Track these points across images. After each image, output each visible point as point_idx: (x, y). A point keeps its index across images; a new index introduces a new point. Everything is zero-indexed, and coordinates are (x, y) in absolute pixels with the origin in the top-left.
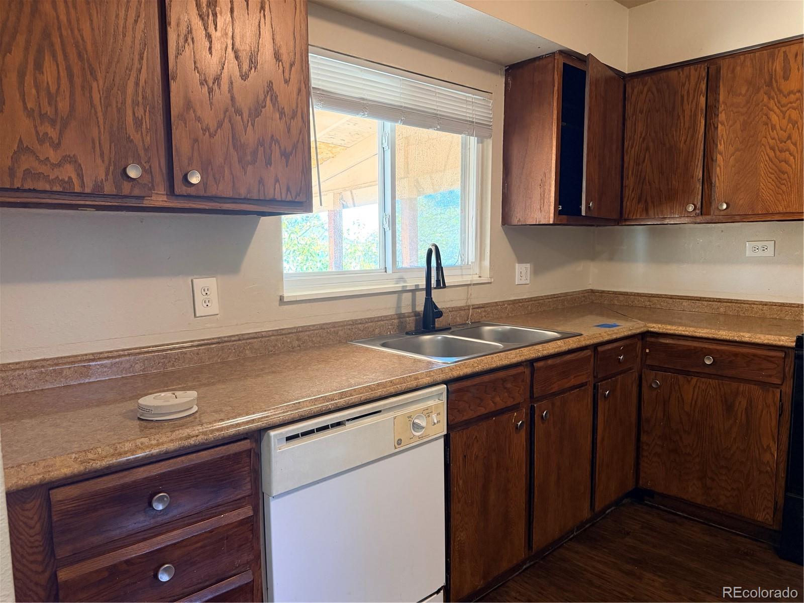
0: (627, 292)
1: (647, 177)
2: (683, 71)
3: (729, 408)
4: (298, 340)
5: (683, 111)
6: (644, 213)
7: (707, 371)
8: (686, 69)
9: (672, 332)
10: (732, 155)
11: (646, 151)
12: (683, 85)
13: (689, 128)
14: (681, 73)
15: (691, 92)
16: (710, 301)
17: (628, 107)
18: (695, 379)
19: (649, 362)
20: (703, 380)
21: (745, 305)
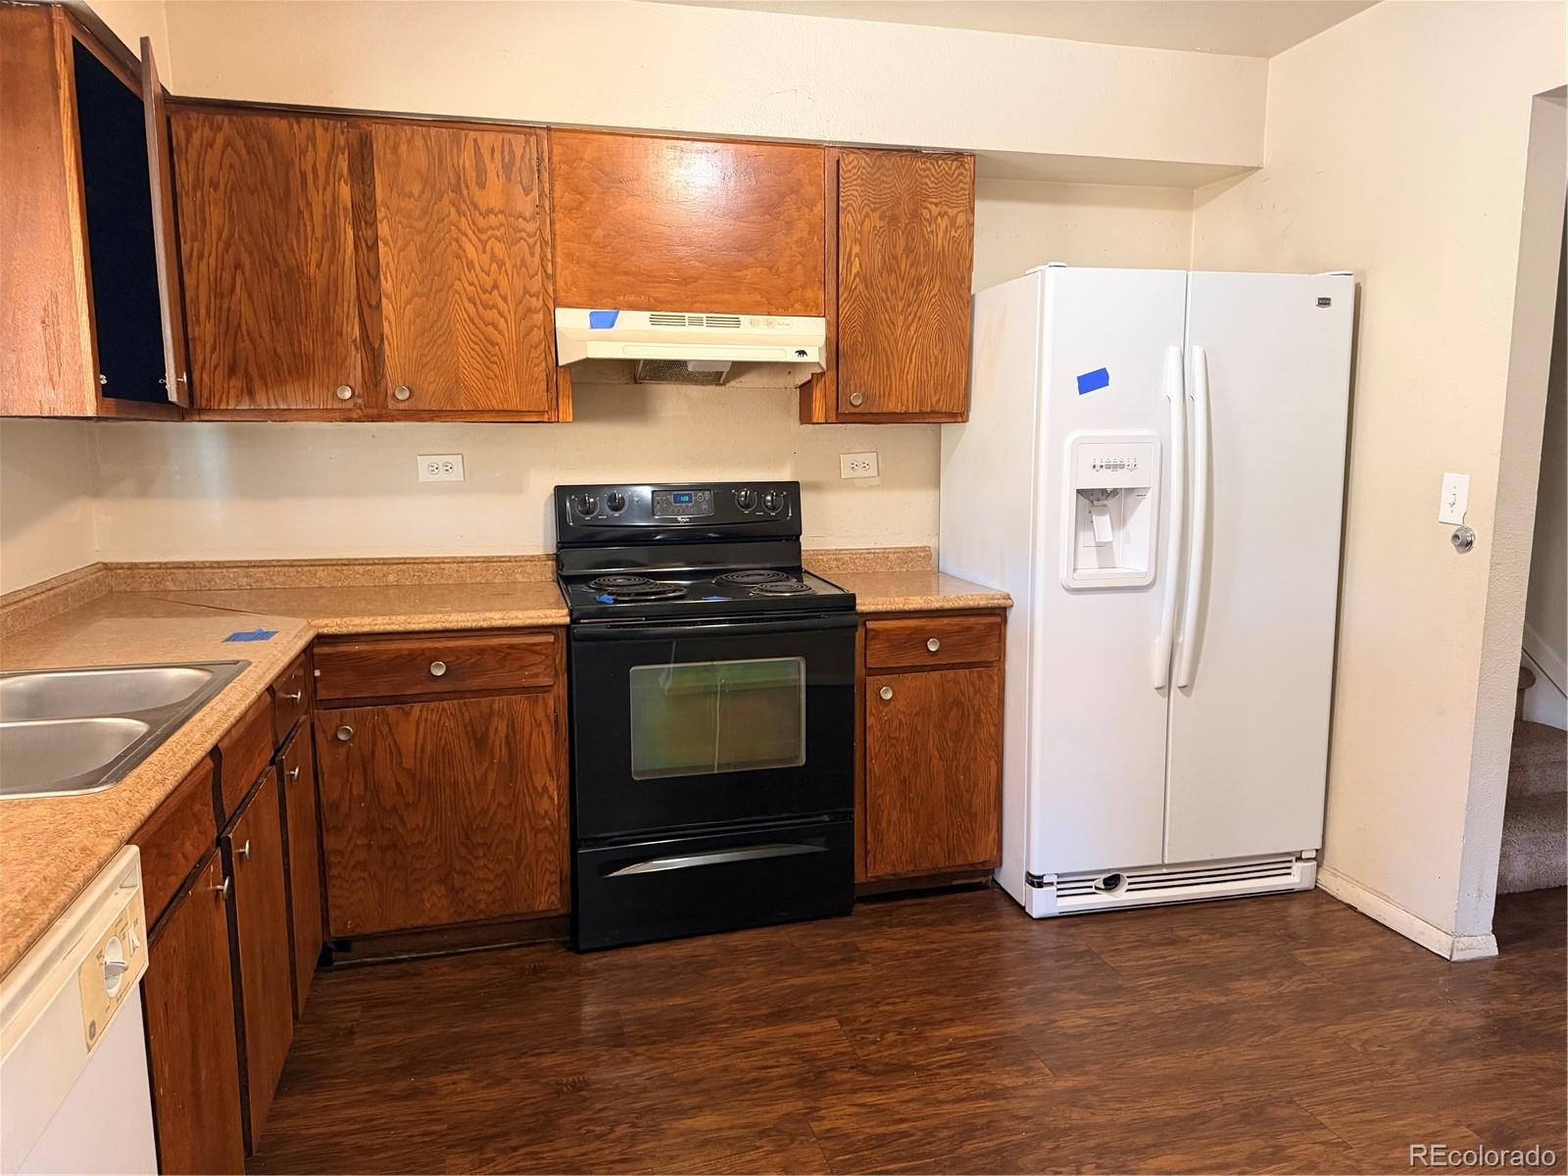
1: (244, 327)
2: (299, 123)
3: (480, 741)
5: (309, 204)
6: (246, 398)
7: (437, 687)
8: (306, 122)
9: (366, 629)
10: (408, 302)
11: (236, 269)
12: (303, 153)
13: (324, 240)
14: (296, 127)
15: (321, 171)
16: (368, 565)
17: (181, 167)
18: (417, 707)
19: (322, 694)
20: (432, 705)
21: (429, 566)
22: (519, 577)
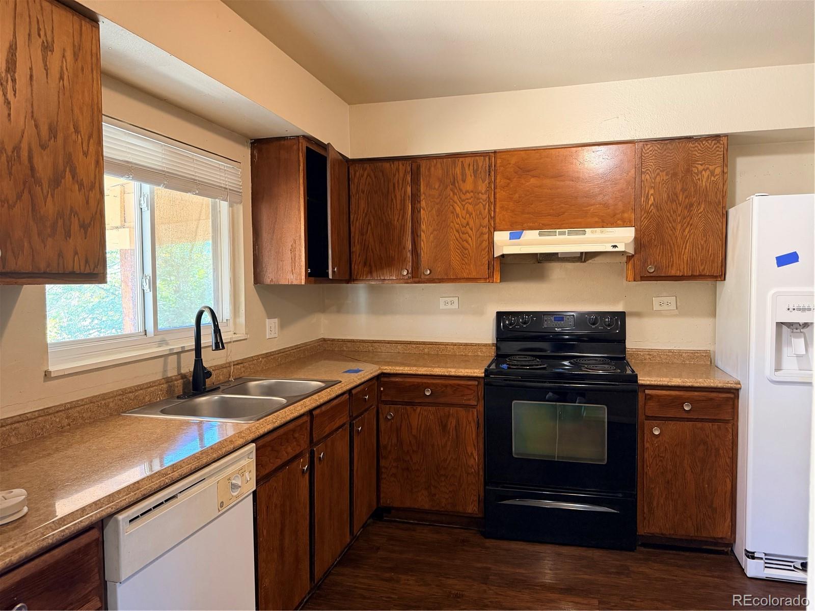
0: (353, 340)
1: (370, 246)
2: (393, 164)
3: (444, 427)
4: (68, 418)
5: (395, 196)
6: (369, 276)
7: (427, 400)
8: (396, 163)
9: (400, 372)
10: (432, 233)
11: (369, 224)
12: (395, 175)
13: (400, 210)
14: (392, 165)
15: (401, 182)
16: (417, 344)
17: (352, 186)
18: (419, 408)
19: (383, 398)
20: (425, 408)
21: (441, 346)
22: (480, 354)
